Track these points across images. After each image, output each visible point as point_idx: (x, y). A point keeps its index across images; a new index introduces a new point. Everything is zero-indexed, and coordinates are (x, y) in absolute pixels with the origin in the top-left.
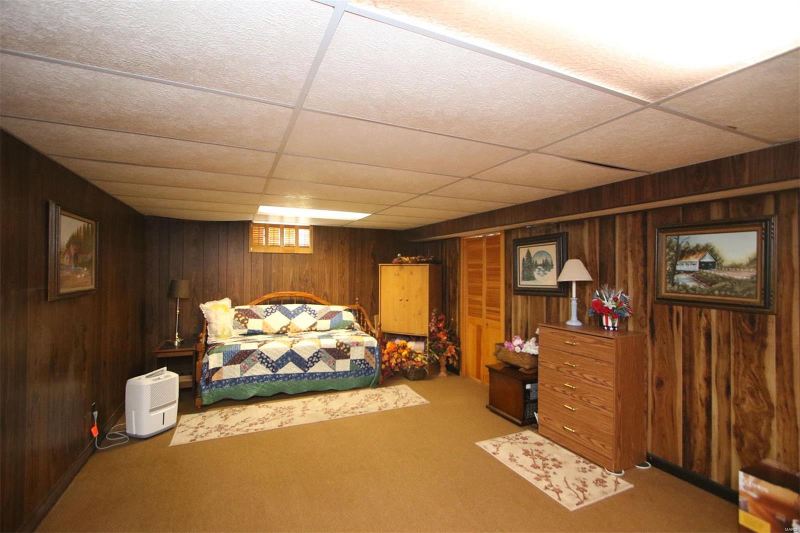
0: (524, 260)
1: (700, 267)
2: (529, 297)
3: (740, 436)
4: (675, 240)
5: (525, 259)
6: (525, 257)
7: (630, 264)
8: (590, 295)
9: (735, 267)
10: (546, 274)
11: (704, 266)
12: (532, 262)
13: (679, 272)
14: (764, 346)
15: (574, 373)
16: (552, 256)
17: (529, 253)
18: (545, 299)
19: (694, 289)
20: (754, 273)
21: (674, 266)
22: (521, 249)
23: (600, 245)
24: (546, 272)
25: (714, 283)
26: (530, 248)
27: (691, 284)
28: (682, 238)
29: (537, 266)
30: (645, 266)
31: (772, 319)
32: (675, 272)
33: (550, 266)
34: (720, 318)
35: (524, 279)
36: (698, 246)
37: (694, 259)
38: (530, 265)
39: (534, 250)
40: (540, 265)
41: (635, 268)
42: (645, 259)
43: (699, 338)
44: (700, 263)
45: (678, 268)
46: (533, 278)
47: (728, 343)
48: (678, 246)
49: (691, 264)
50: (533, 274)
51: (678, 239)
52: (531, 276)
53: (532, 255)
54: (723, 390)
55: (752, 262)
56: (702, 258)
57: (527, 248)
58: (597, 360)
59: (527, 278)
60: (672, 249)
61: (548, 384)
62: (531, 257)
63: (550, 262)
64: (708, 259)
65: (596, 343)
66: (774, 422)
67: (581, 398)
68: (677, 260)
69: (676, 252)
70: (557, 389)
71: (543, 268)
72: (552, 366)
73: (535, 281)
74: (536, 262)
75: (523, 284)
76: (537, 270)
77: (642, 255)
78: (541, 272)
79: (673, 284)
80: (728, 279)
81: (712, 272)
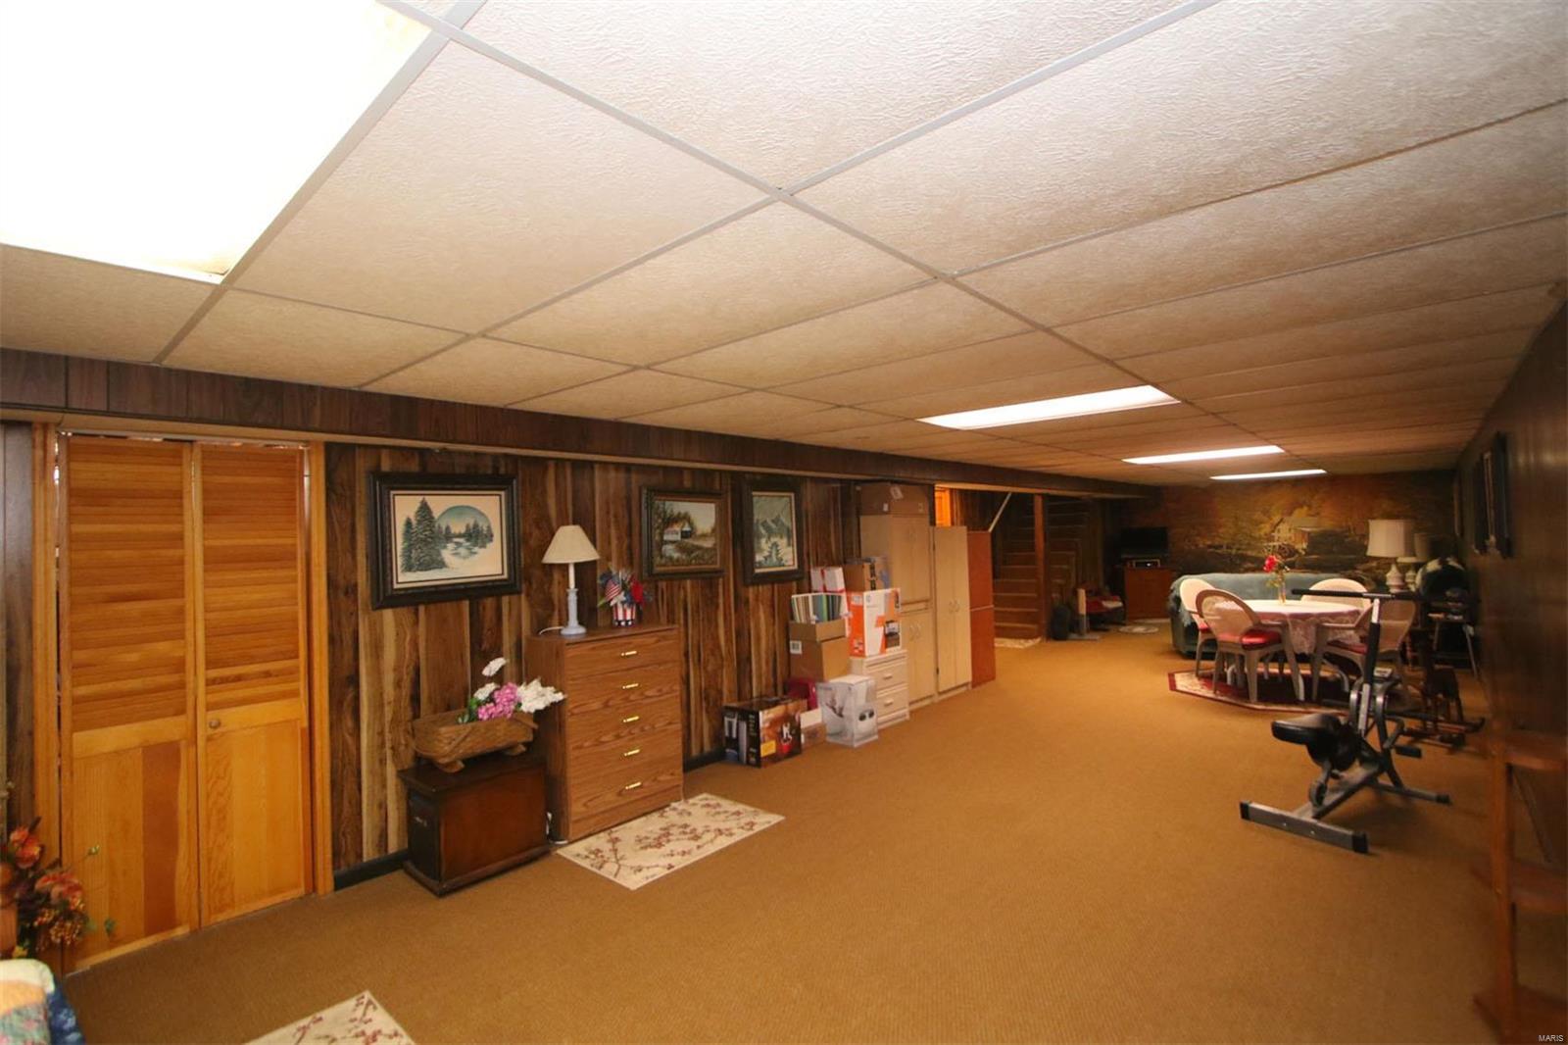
0: (408, 523)
1: (682, 537)
2: (422, 609)
3: (707, 698)
4: (661, 506)
5: (414, 522)
6: (412, 517)
7: (613, 532)
8: (559, 583)
9: (704, 536)
10: (475, 553)
11: (685, 535)
12: (436, 529)
13: (667, 542)
14: (717, 607)
15: (632, 697)
16: (490, 518)
17: (424, 509)
18: (466, 604)
19: (678, 560)
20: (713, 542)
21: (662, 535)
22: (397, 498)
23: (574, 505)
24: (476, 549)
25: (692, 552)
26: (427, 498)
27: (676, 555)
28: (667, 503)
29: (448, 536)
30: (630, 535)
31: (721, 580)
32: (663, 542)
33: (486, 536)
34: (692, 587)
35: (409, 568)
36: (679, 514)
37: (677, 528)
38: (428, 538)
39: (440, 503)
40: (460, 536)
41: (619, 538)
42: (630, 526)
43: (679, 612)
44: (682, 532)
45: (666, 538)
46: (441, 565)
47: (698, 612)
48: (665, 512)
49: (673, 534)
50: (439, 554)
51: (664, 504)
52: (433, 561)
53: (436, 514)
54: (696, 658)
55: (714, 530)
56: (683, 527)
57: (421, 498)
58: (660, 664)
59: (420, 565)
60: (659, 517)
61: (586, 741)
62: (433, 518)
63: (485, 528)
64: (687, 528)
65: (659, 641)
66: (724, 671)
67: (642, 730)
68: (663, 530)
69: (663, 520)
70: (604, 739)
71: (468, 540)
72: (596, 705)
73: (444, 569)
74: (448, 528)
75: (405, 579)
76: (450, 546)
77: (626, 521)
78: (463, 551)
79: (662, 557)
80: (699, 548)
81: (690, 541)
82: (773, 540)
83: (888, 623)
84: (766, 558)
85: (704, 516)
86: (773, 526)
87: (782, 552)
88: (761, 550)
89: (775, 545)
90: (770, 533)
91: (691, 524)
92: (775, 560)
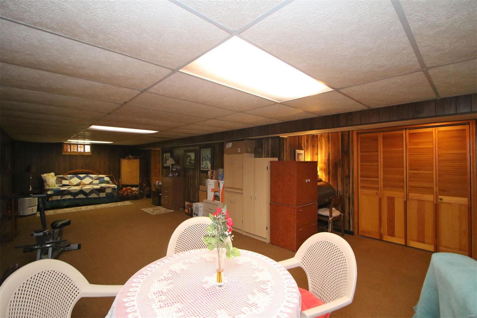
1: (190, 160)
9: (193, 160)
37: (188, 158)
58: (170, 183)
64: (190, 158)
65: (170, 179)
80: (192, 163)
81: (190, 161)
82: (206, 162)
83: (216, 192)
84: (204, 166)
85: (193, 156)
86: (206, 158)
87: (208, 165)
88: (203, 164)
89: (207, 163)
90: (206, 160)
91: (191, 158)
92: (206, 167)
